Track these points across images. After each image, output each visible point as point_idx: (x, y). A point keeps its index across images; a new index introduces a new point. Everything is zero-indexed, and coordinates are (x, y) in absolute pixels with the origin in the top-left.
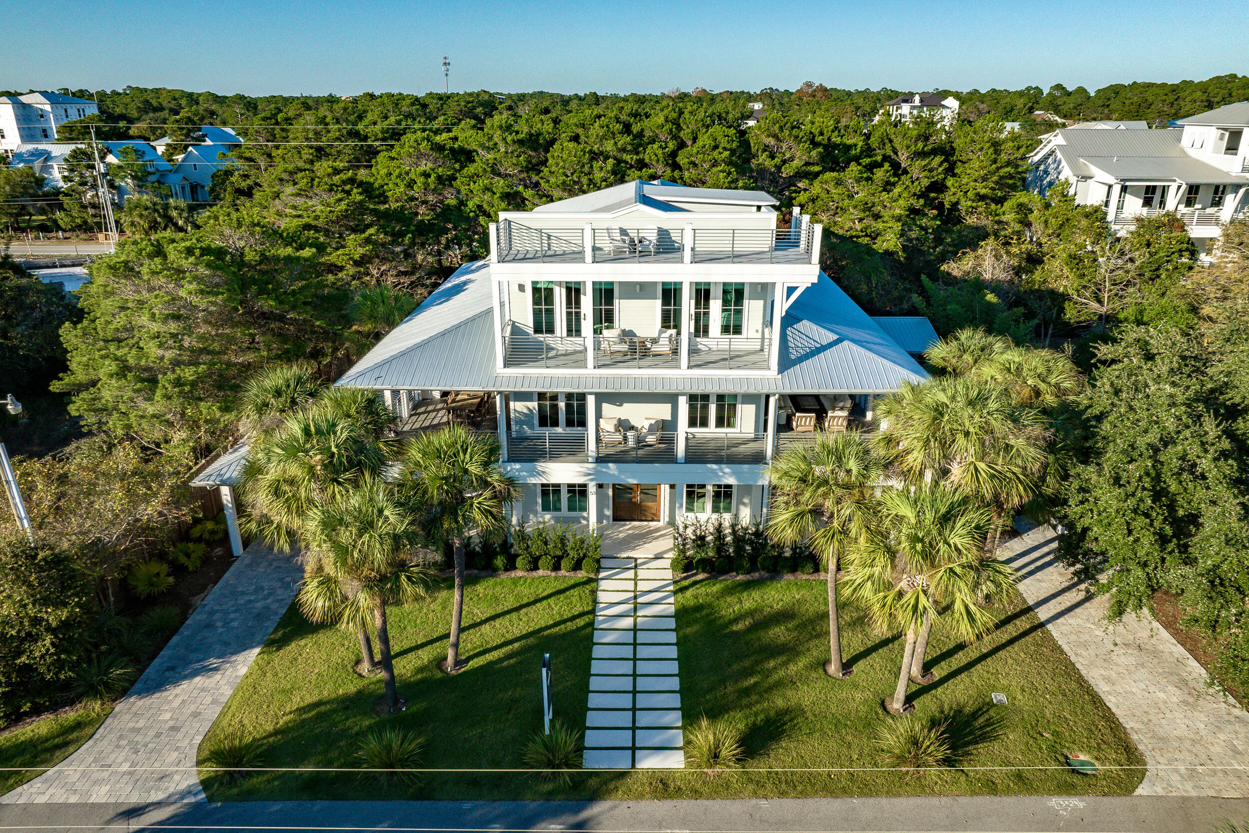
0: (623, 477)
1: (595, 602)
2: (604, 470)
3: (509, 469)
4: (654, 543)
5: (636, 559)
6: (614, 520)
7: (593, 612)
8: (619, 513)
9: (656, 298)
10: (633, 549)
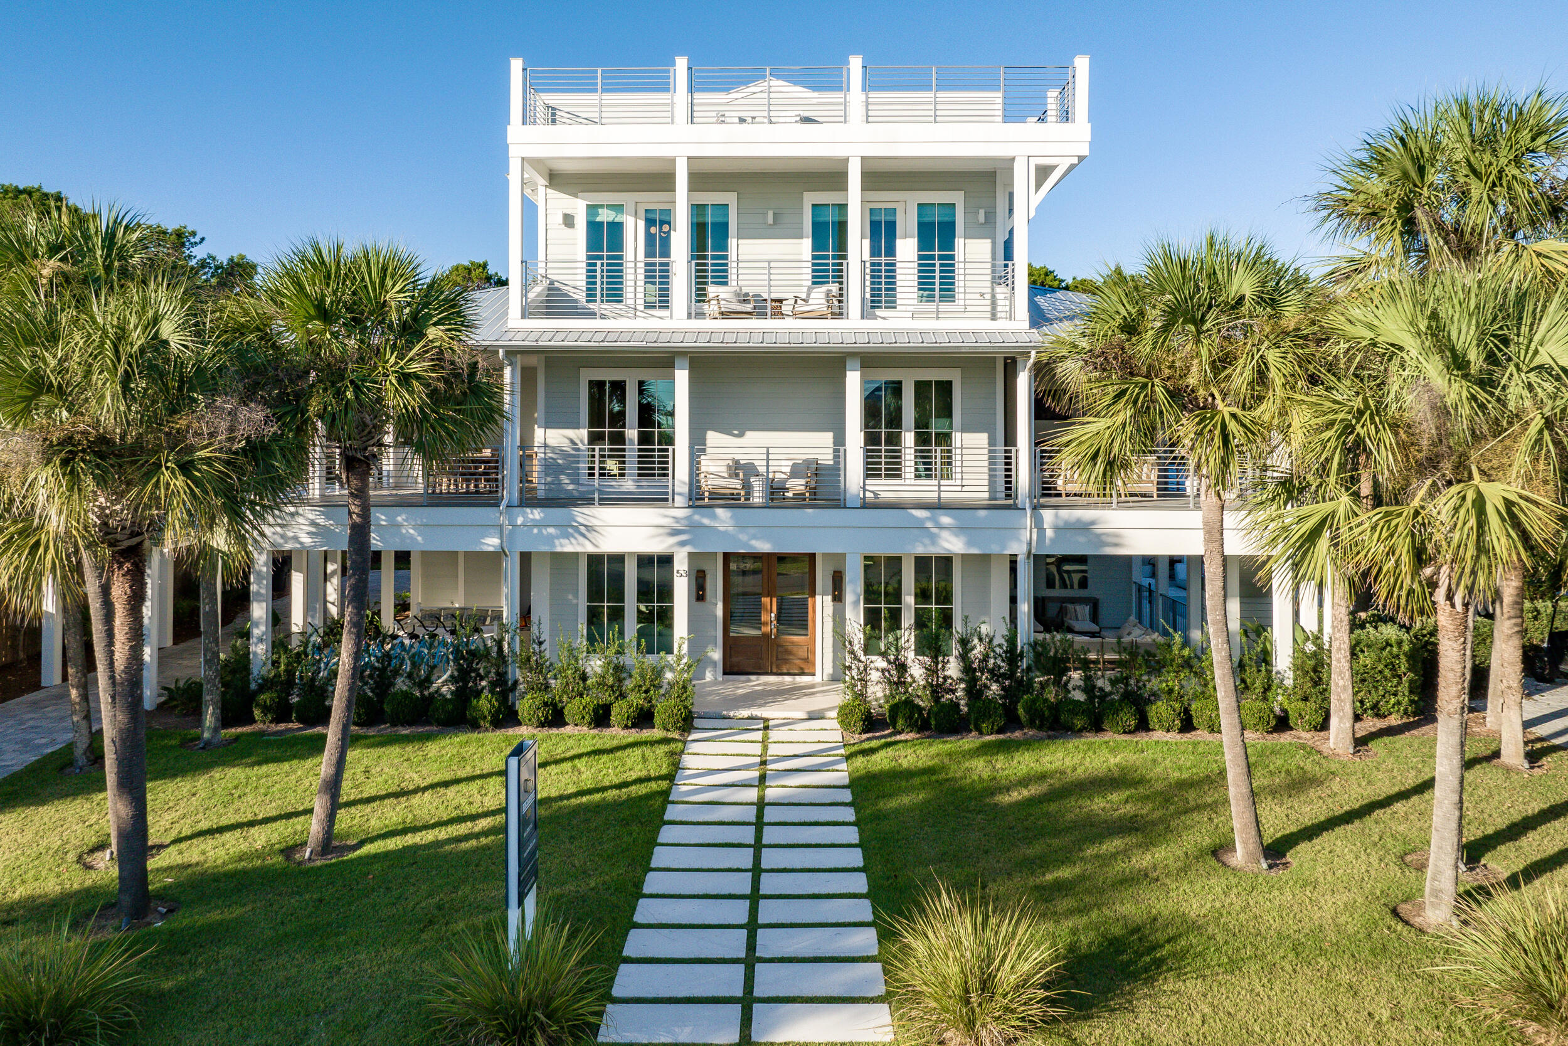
0: (743, 537)
1: (676, 766)
2: (706, 521)
3: (520, 521)
4: (805, 699)
5: (766, 720)
6: (725, 673)
7: (670, 777)
8: (734, 659)
9: (800, 237)
10: (761, 706)
